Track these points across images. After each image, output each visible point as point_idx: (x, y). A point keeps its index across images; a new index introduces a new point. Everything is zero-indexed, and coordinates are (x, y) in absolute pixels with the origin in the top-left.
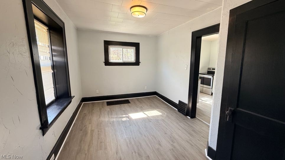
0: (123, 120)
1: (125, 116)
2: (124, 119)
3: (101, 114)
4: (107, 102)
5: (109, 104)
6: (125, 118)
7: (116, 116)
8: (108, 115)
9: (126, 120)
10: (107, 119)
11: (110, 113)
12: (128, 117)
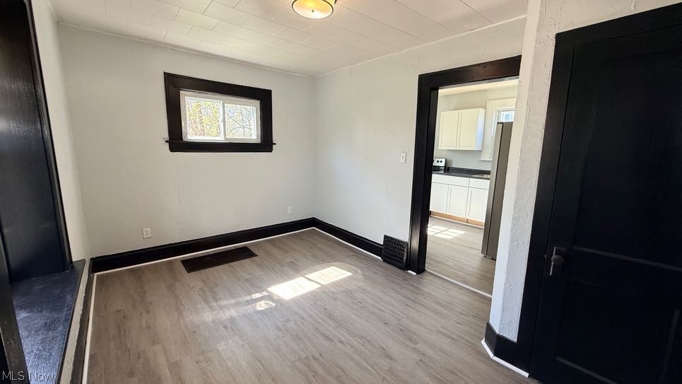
0: (260, 309)
1: (258, 295)
2: (261, 306)
3: (181, 303)
4: (184, 262)
5: (192, 266)
6: (263, 302)
7: (232, 301)
8: (206, 301)
9: (267, 307)
10: (208, 317)
11: (208, 293)
12: (270, 297)
